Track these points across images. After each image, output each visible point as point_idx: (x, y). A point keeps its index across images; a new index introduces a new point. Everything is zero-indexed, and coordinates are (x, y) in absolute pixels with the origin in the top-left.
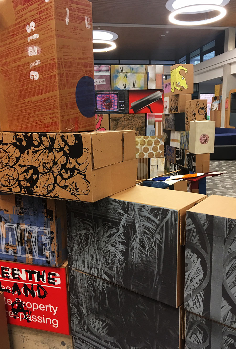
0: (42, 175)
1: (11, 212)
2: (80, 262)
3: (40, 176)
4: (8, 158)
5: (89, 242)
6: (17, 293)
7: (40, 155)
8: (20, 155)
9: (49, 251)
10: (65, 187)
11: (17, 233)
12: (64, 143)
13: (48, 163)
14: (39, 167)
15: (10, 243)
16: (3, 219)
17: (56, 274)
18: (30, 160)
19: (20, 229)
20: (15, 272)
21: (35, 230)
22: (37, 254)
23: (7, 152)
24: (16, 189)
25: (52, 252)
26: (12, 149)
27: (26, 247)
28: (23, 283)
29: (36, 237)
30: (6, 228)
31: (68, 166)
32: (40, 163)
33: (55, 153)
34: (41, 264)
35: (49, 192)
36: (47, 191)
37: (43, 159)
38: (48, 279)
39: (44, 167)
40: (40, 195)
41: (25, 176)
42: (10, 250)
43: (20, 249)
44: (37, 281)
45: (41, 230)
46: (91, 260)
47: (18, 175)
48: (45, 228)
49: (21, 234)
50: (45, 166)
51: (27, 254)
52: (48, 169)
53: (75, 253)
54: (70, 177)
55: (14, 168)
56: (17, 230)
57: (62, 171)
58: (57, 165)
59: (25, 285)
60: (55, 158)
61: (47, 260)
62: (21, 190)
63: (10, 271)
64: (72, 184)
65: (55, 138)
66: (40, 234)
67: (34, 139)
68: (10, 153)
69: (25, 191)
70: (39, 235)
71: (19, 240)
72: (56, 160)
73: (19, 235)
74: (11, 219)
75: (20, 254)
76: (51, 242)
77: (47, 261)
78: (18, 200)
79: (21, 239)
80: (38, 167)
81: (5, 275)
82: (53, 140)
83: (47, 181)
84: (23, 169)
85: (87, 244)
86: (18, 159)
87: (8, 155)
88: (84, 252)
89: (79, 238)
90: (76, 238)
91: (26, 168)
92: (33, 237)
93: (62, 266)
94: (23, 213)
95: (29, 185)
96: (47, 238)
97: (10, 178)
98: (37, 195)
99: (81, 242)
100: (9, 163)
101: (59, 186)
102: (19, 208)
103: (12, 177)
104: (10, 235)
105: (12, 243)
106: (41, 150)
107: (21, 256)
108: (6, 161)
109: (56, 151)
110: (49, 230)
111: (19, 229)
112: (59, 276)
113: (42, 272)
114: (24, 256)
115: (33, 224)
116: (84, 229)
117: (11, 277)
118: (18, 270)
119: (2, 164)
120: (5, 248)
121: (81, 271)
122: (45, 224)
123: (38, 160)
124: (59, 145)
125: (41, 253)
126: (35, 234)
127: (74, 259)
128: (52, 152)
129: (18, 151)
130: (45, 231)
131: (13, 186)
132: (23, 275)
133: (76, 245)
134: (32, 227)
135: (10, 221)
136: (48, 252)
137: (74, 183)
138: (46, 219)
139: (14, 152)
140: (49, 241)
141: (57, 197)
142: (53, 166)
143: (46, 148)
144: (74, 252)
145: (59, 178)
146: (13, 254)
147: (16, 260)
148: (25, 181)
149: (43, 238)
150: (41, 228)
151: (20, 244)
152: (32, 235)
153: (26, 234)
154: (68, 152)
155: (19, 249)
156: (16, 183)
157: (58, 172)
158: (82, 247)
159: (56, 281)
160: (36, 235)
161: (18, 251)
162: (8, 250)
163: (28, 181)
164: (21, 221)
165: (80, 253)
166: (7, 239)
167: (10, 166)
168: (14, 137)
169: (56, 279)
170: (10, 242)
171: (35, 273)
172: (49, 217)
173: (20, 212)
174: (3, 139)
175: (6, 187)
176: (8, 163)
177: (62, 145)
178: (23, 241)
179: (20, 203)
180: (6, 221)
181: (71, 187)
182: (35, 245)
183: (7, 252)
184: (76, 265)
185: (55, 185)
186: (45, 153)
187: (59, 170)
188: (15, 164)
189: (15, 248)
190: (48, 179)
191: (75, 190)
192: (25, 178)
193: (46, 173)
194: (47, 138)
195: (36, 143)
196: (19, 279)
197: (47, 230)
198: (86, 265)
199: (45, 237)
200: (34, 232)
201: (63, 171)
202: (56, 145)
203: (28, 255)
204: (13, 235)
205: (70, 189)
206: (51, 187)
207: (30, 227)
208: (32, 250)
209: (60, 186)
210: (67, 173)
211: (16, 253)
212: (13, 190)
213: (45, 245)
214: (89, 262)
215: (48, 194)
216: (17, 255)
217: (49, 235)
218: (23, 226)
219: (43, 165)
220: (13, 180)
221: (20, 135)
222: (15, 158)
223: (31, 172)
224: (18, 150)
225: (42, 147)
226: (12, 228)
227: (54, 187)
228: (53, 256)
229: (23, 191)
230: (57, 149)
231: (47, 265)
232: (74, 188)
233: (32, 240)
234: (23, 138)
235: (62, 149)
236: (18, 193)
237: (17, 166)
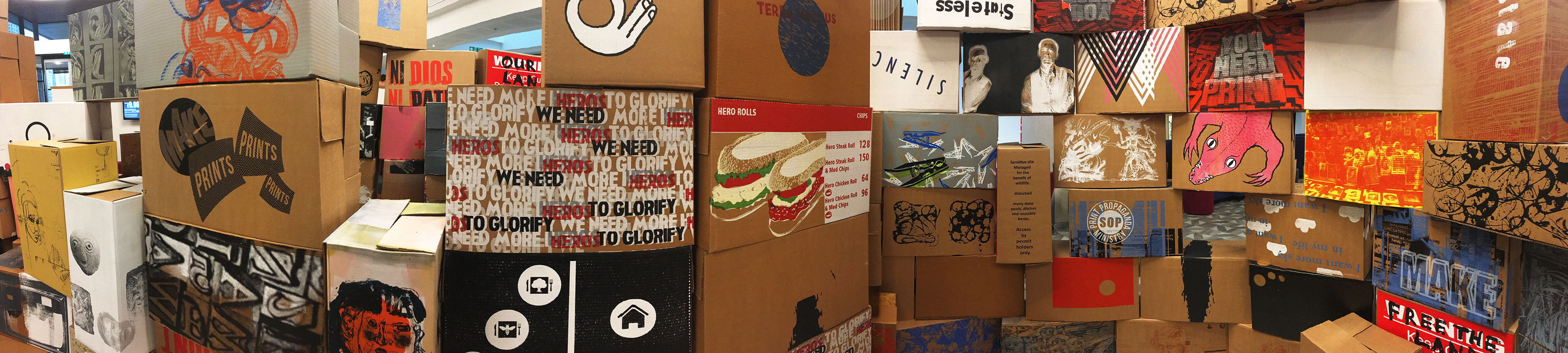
0: (1502, 203)
1: (1442, 244)
2: (1540, 334)
3: (1499, 203)
4: (1452, 174)
5: (1561, 307)
6: (1438, 351)
7: (1503, 173)
8: (1471, 172)
9: (1493, 306)
10: (1542, 224)
11: (1448, 274)
12: (1549, 159)
13: (1516, 186)
14: (1500, 190)
15: (1437, 285)
16: (1431, 253)
17: (1500, 341)
18: (1486, 180)
19: (1454, 269)
20: (1440, 324)
21: (1475, 274)
22: (1475, 308)
23: (1451, 166)
24: (1459, 217)
25: (1498, 309)
26: (1460, 163)
27: (1460, 294)
28: (1449, 340)
29: (1476, 284)
30: (1434, 264)
31: (1553, 193)
32: (1503, 184)
33: (1531, 172)
34: (1479, 322)
35: (1512, 227)
36: (1510, 226)
37: (1507, 180)
38: (1487, 344)
39: (1508, 191)
40: (1496, 230)
41: (1474, 200)
42: (1436, 294)
43: (1451, 295)
44: (1469, 343)
45: (1484, 277)
46: (1561, 334)
47: (1464, 198)
48: (1490, 275)
49: (1454, 276)
50: (1510, 189)
51: (1459, 304)
52: (1515, 195)
53: (1533, 318)
54: (1552, 211)
55: (1460, 188)
56: (1449, 270)
57: (1540, 201)
58: (1531, 190)
59: (1451, 344)
60: (1529, 180)
61: (1489, 318)
62: (1466, 219)
63: (1433, 322)
64: (1556, 221)
65: (1533, 151)
67: (1496, 150)
68: (1456, 167)
69: (1473, 222)
70: (1481, 283)
71: (1451, 283)
72: (1530, 183)
73: (1451, 277)
74: (1442, 254)
75: (1449, 302)
76: (1498, 295)
77: (1489, 320)
78: (1454, 231)
79: (1453, 283)
80: (1498, 190)
81: (1425, 324)
82: (1529, 154)
83: (1511, 212)
84: (1474, 191)
85: (1556, 308)
86: (1467, 177)
87: (1453, 170)
88: (1550, 320)
89: (1543, 297)
90: (1539, 296)
91: (1479, 189)
92: (1470, 282)
93: (1510, 332)
94: (1460, 248)
95: (1479, 213)
96: (1491, 288)
97: (1452, 201)
98: (1491, 229)
99: (1546, 304)
100: (1453, 180)
101: (1532, 221)
102: (1455, 241)
103: (1455, 200)
104: (1439, 275)
105: (1439, 285)
106: (1506, 166)
107: (1451, 305)
108: (1448, 178)
109: (1533, 169)
110: (1497, 278)
111: (1451, 269)
112: (1502, 344)
113: (1478, 333)
114: (1455, 306)
115: (1473, 266)
116: (1553, 287)
117: (1433, 329)
118: (1444, 324)
119: (1442, 181)
120: (1430, 290)
121: (1540, 345)
122: (1492, 269)
123: (1499, 181)
124: (1539, 161)
125: (1480, 306)
126: (1473, 280)
127: (1530, 325)
128: (1524, 171)
129: (1468, 166)
130: (1489, 278)
131: (1455, 213)
132: (1451, 331)
133: (1536, 306)
134: (1472, 269)
135: (1441, 256)
136: (1491, 307)
137: (1561, 221)
138: (1492, 261)
139: (1463, 167)
140: (1494, 293)
141: (1526, 237)
142: (1524, 192)
143: (1515, 165)
144: (1530, 315)
145: (1533, 210)
146: (1440, 300)
147: (1443, 309)
148: (1474, 208)
149: (1485, 287)
150: (1484, 273)
151: (1451, 288)
152: (1469, 280)
153: (1462, 278)
154: (1556, 172)
155: (1449, 295)
156: (1459, 209)
157: (1533, 201)
158: (1547, 311)
159: (1497, 349)
160: (1476, 281)
161: (1448, 297)
162: (1433, 294)
163: (1479, 207)
164: (1456, 259)
165: (1542, 320)
166: (1434, 278)
167: (1454, 186)
168: (1464, 147)
169: (1497, 346)
170: (1438, 284)
171: (1468, 332)
172: (1497, 260)
173: (1456, 246)
174: (1447, 149)
175: (1444, 212)
176: (1451, 181)
177: (1546, 162)
178: (1456, 286)
179: (1458, 234)
180: (1435, 256)
181: (1554, 226)
182: (1472, 295)
183: (1432, 296)
184: (1532, 335)
185: (1524, 219)
186: (1513, 171)
187: (1535, 198)
188: (1461, 183)
189: (1444, 293)
190: (1514, 209)
191: (1560, 231)
192: (1475, 204)
193: (1511, 200)
194: (1519, 151)
195: (1499, 157)
196: (1444, 334)
197: (1493, 278)
199: (1489, 286)
200: (1472, 276)
201: (1543, 200)
202: (1534, 161)
203: (1460, 306)
204: (1442, 275)
205: (1552, 228)
206: (1518, 221)
207: (1469, 269)
208: (1467, 300)
209: (1534, 221)
210: (1549, 203)
211: (1444, 300)
212: (1455, 218)
213: (1488, 297)
214: (1558, 336)
215: (1511, 230)
216: (1445, 302)
217: (1496, 286)
218: (1457, 266)
219: (1506, 188)
220: (1457, 204)
221: (1475, 145)
222: (1462, 176)
223: (1485, 196)
225: (1508, 163)
226: (1443, 266)
227: (1523, 222)
228: (1498, 315)
229: (1469, 221)
230: (1535, 167)
231: (1488, 325)
232: (1559, 228)
233: (1468, 286)
234: (1479, 149)
235: (1543, 167)
236: (1461, 222)
237: (1464, 187)
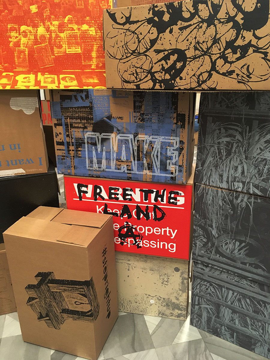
0: (191, 61)
1: (126, 120)
2: (215, 177)
3: (188, 63)
4: (137, 42)
6: (127, 216)
7: (191, 32)
8: (158, 36)
9: (176, 165)
10: (230, 73)
11: (132, 146)
12: (236, 10)
13: (203, 42)
14: (189, 49)
15: (122, 159)
16: (115, 130)
17: (180, 192)
18: (173, 42)
19: (138, 141)
20: (127, 192)
21: (158, 141)
22: (159, 170)
23: (136, 34)
25: (179, 166)
26: (146, 28)
27: (145, 162)
28: (136, 204)
29: (159, 150)
30: (119, 140)
31: (239, 42)
32: (191, 43)
33: (219, 26)
34: (163, 181)
35: (201, 83)
36: (198, 82)
37: (195, 38)
38: (169, 198)
39: (196, 49)
40: (185, 89)
41: (162, 65)
42: (122, 167)
43: (136, 165)
44: (154, 202)
45: (167, 141)
46: (233, 172)
47: (151, 65)
48: (172, 138)
49: (138, 147)
50: (198, 47)
51: (144, 171)
52: (203, 51)
53: (209, 167)
54: (238, 59)
55: (146, 55)
56: (133, 142)
57: (226, 52)
58: (219, 43)
59: (138, 207)
60: (216, 34)
61: (172, 176)
62: (154, 85)
63: (120, 191)
64: (241, 68)
65: (220, 4)
66: (164, 146)
67: (184, 9)
68: (141, 34)
69: (161, 86)
71: (136, 154)
72: (218, 36)
73: (136, 148)
74: (126, 129)
75: (135, 171)
76: (180, 154)
77: (172, 178)
78: (137, 104)
79: (138, 153)
80: (186, 50)
81: (113, 196)
82: (216, 8)
83: (199, 68)
84: (161, 55)
86: (153, 42)
87: (138, 38)
88: (223, 165)
89: (216, 148)
90: (213, 148)
91: (166, 53)
92: (154, 149)
93: (188, 183)
94: (143, 120)
95: (168, 77)
96: (173, 150)
97: (139, 70)
98: (180, 89)
100: (138, 49)
101: (219, 73)
102: (138, 114)
103: (141, 68)
104: (124, 149)
105: (125, 158)
106: (194, 24)
107: (137, 173)
108: (133, 47)
109: (220, 22)
110: (178, 139)
111: (136, 141)
112: (183, 194)
113: (162, 191)
114: (141, 173)
115: (156, 133)
116: (227, 136)
117: (121, 198)
118: (131, 190)
119: (126, 51)
120: (116, 165)
121: (215, 187)
122: (173, 133)
123: (188, 40)
124: (226, 13)
125: (164, 167)
126: (157, 146)
127: (206, 174)
128: (212, 26)
130: (171, 141)
131: (142, 82)
132: (137, 196)
134: (154, 137)
135: (125, 131)
136: (174, 166)
137: (246, 67)
138: (175, 125)
139: (149, 32)
140: (176, 153)
141: (214, 89)
142: (211, 46)
143: (203, 21)
144: (206, 165)
145: (220, 62)
146: (126, 171)
147: (129, 179)
148: (162, 73)
149: (168, 150)
150: (167, 138)
151: (136, 158)
153: (146, 147)
154: (241, 22)
156: (147, 76)
157: (220, 53)
159: (179, 201)
160: (159, 147)
161: (134, 167)
162: (119, 167)
163: (167, 71)
164: (140, 130)
165: (216, 166)
166: (119, 153)
167: (140, 54)
168: (149, 10)
169: (178, 198)
170: (124, 157)
171: (153, 192)
172: (179, 123)
173: (139, 119)
174: (130, 15)
175: (130, 83)
177: (232, 14)
178: (141, 155)
179: (140, 107)
180: (119, 132)
181: (239, 73)
182: (156, 159)
183: (119, 169)
184: (208, 181)
185: (212, 72)
186: (201, 27)
187: (222, 50)
188: (148, 50)
189: (129, 164)
190: (202, 65)
191: (245, 76)
192: (163, 68)
193: (199, 57)
194: (207, 6)
195: (186, 15)
196: (131, 200)
197: (175, 140)
198: (225, 179)
199: (172, 148)
200: (156, 143)
201: (229, 50)
202: (222, 15)
203: (146, 172)
204: (127, 149)
205: (238, 75)
206: (206, 75)
207: (151, 137)
208: (152, 165)
209: (221, 72)
210: (235, 52)
211: (130, 170)
212: (142, 87)
213: (170, 158)
214: (230, 175)
215: (200, 85)
216: (132, 172)
217: (177, 146)
218: (141, 137)
219: (194, 46)
220: (144, 72)
221: (161, 6)
222: (148, 41)
223: (173, 58)
224: (155, 29)
225: (196, 20)
226: (127, 140)
227: (210, 76)
228: (180, 171)
229: (157, 86)
230: (222, 20)
231: (171, 182)
232: (244, 73)
233: (153, 153)
234: (165, 10)
235: (231, 19)
237: (151, 53)
